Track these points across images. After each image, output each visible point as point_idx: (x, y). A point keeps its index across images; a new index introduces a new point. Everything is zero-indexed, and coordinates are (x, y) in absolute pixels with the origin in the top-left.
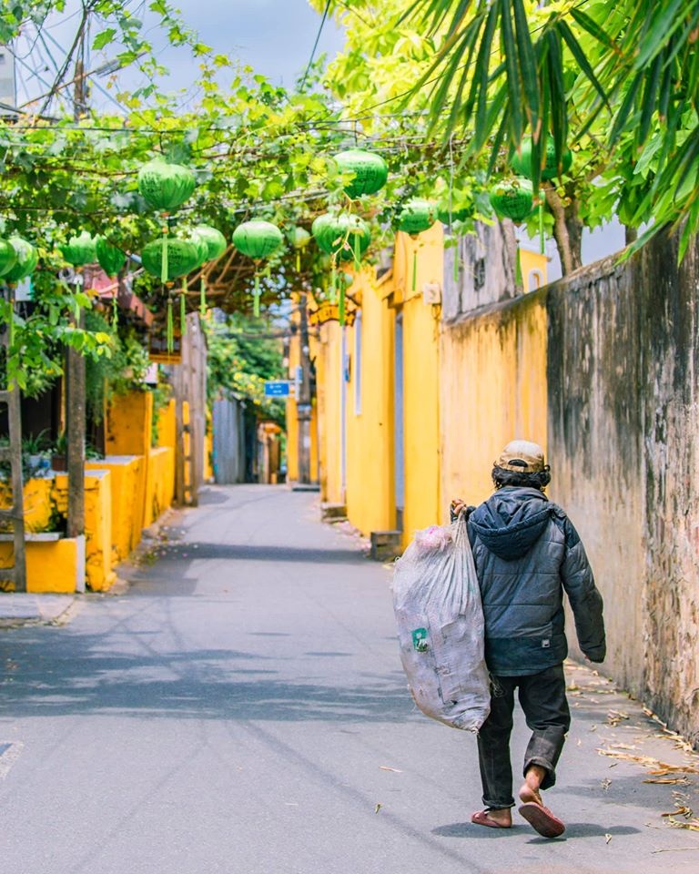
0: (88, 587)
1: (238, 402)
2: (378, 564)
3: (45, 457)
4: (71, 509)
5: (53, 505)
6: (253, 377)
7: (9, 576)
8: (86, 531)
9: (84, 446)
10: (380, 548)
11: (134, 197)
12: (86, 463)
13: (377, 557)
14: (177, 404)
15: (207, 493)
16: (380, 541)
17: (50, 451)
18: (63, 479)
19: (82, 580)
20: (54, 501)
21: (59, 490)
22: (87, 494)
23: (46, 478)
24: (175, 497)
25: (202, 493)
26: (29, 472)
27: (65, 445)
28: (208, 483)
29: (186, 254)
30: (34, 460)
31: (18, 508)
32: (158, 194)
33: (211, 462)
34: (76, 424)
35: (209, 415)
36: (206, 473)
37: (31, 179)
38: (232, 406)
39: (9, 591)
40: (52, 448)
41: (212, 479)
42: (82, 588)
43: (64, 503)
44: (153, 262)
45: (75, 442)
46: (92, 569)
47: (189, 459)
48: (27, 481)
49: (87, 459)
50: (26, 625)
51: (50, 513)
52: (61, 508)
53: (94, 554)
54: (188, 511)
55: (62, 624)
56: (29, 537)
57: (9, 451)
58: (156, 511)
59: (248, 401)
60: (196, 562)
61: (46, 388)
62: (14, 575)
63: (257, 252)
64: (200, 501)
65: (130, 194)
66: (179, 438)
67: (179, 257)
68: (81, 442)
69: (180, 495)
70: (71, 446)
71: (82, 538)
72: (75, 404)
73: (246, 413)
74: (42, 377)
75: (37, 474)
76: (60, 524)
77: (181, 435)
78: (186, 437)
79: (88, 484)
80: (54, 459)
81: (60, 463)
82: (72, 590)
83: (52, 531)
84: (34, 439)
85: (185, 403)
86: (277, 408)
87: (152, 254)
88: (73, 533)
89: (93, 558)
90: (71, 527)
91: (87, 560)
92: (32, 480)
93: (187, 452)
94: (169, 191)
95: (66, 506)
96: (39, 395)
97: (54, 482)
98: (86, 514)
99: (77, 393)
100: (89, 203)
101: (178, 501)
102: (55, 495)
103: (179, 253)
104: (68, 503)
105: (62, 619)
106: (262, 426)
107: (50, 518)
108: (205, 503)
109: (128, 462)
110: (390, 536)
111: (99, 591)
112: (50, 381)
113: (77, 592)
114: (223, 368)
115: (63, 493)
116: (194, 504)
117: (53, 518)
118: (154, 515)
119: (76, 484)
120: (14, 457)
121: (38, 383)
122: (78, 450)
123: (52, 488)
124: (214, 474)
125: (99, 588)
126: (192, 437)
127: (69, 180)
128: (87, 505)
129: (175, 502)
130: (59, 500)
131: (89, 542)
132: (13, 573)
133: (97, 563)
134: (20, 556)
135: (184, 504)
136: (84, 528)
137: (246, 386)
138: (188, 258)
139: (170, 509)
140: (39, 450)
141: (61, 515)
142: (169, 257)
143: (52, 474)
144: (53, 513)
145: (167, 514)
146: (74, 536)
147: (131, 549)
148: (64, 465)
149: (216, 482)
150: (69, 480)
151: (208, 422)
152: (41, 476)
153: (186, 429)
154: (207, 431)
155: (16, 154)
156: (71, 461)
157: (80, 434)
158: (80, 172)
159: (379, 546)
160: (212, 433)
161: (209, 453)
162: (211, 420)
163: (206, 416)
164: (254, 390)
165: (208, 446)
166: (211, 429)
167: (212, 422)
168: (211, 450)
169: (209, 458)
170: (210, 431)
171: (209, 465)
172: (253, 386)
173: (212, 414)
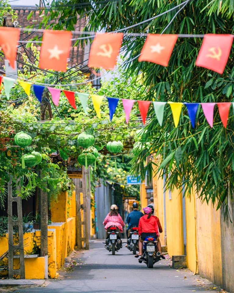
0: (49, 277)
1: (110, 186)
2: (175, 270)
3: (31, 223)
4: (42, 245)
5: (34, 243)
6: (120, 170)
7: (18, 272)
8: (48, 254)
9: (47, 219)
10: (176, 263)
11: (75, 141)
12: (48, 226)
13: (175, 267)
14: (76, 193)
15: (92, 243)
16: (176, 260)
17: (33, 221)
18: (38, 233)
19: (47, 274)
20: (35, 242)
21: (37, 237)
22: (48, 238)
23: (31, 232)
24: (76, 245)
25: (90, 243)
26: (25, 230)
27: (39, 218)
28: (92, 238)
29: (92, 158)
30: (26, 225)
31: (21, 244)
32: (84, 143)
33: (94, 226)
34: (44, 210)
35: (92, 196)
36: (92, 232)
37: (43, 136)
38: (107, 189)
39: (18, 279)
40: (33, 220)
41: (95, 236)
42: (47, 277)
43: (39, 242)
44: (81, 161)
45: (43, 217)
46: (51, 269)
47: (83, 223)
48: (24, 233)
49: (48, 224)
50: (31, 287)
51: (33, 247)
52: (38, 244)
53: (52, 263)
54: (84, 252)
55: (44, 286)
56: (25, 257)
57: (17, 221)
58: (69, 251)
59: (116, 185)
60: (92, 270)
61: (30, 195)
62: (20, 272)
63: (115, 151)
64: (90, 247)
65: (74, 140)
66: (78, 212)
67: (90, 159)
68: (46, 217)
69: (79, 244)
70: (42, 219)
71: (47, 256)
72: (43, 202)
73: (115, 193)
74: (29, 191)
75: (28, 231)
76: (38, 251)
77: (79, 210)
78: (82, 211)
79: (49, 234)
80: (34, 224)
81: (37, 226)
82: (43, 278)
83: (35, 254)
84: (26, 216)
85: (81, 193)
86: (136, 190)
87: (81, 158)
88: (43, 254)
89: (51, 264)
90: (42, 252)
91: (49, 265)
92: (26, 233)
93: (82, 220)
94: (87, 143)
95: (40, 243)
96: (28, 198)
97: (35, 233)
98: (49, 247)
99: (44, 197)
100: (61, 143)
101: (78, 246)
102: (35, 239)
103: (89, 158)
104: (41, 242)
105: (44, 285)
106: (126, 201)
107: (33, 249)
108: (93, 248)
109: (61, 225)
110: (180, 257)
111: (54, 278)
112: (33, 193)
113: (45, 279)
114: (101, 166)
115: (39, 238)
116: (87, 248)
117: (34, 248)
118: (68, 252)
119: (44, 234)
120: (20, 224)
121: (28, 193)
122: (45, 220)
123: (34, 236)
124: (96, 232)
125: (53, 277)
126: (85, 211)
127: (55, 136)
128: (49, 243)
129: (76, 247)
130: (37, 241)
131: (49, 258)
132: (20, 271)
133: (53, 267)
134: (22, 264)
135: (82, 248)
136: (48, 252)
137: (115, 176)
138: (93, 159)
139: (74, 251)
140: (28, 221)
141: (38, 247)
142: (87, 159)
143: (34, 231)
144: (35, 247)
145: (73, 253)
146: (43, 256)
147: (61, 266)
148: (39, 226)
149: (97, 238)
150: (41, 233)
151: (92, 200)
152: (29, 231)
153: (82, 207)
154: (91, 206)
155: (39, 130)
156: (42, 225)
157: (46, 214)
158: (58, 134)
159: (175, 262)
160: (94, 206)
161: (93, 219)
162: (93, 199)
163: (91, 197)
164: (120, 178)
165: (92, 215)
166: (93, 205)
167: (94, 200)
168: (94, 218)
169: (93, 223)
170: (93, 206)
171: (93, 227)
172: (120, 176)
173: (94, 195)
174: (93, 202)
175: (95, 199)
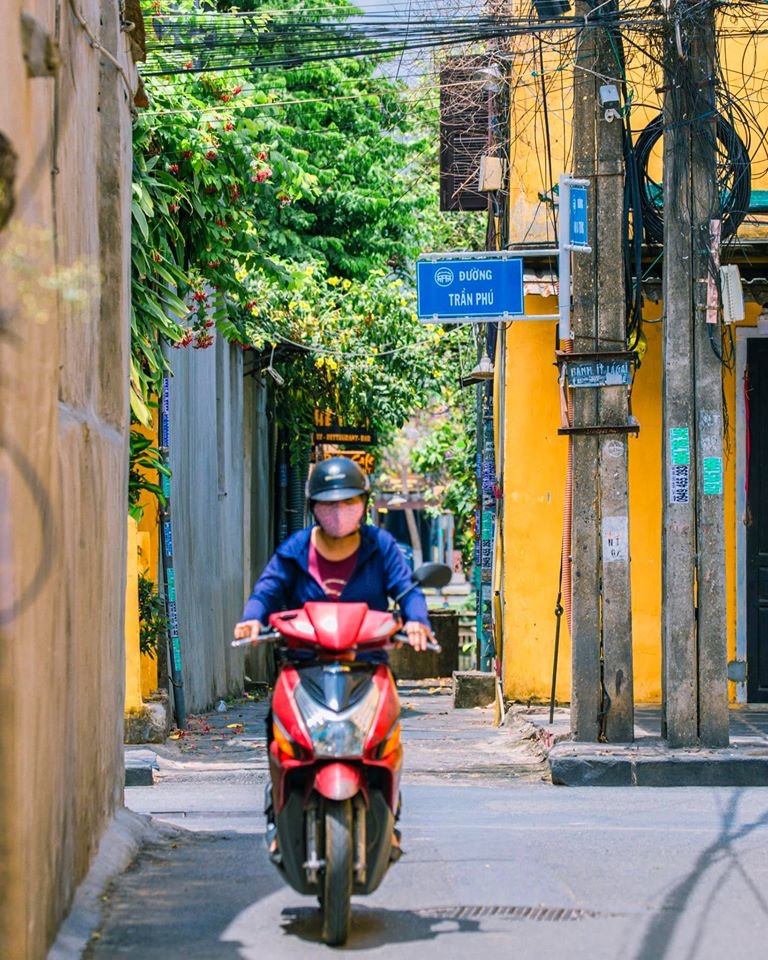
28: (141, 733)
33: (155, 638)
35: (144, 414)
36: (135, 686)
41: (159, 715)
124: (167, 678)
151: (138, 443)
154: (135, 484)
160: (156, 490)
161: (144, 587)
162: (152, 434)
163: (134, 419)
164: (310, 319)
165: (141, 552)
166: (151, 477)
167: (155, 443)
168: (153, 577)
169: (145, 612)
170: (147, 486)
171: (143, 647)
172: (305, 306)
173: (159, 407)
174: (152, 455)
175: (162, 438)
